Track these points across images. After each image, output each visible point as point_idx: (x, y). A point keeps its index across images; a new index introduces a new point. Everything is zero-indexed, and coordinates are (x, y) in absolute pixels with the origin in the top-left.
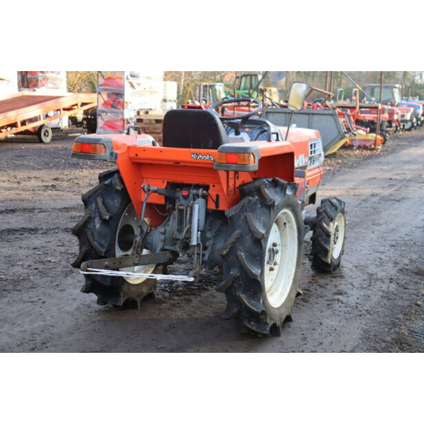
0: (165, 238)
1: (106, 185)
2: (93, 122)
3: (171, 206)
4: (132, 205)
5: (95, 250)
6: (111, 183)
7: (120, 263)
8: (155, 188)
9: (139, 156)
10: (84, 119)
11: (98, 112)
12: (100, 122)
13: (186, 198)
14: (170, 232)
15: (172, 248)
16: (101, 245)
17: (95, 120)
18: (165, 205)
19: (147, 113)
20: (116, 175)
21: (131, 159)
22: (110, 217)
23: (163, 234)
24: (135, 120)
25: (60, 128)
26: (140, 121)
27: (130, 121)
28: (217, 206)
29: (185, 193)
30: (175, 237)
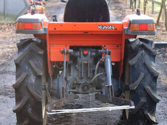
15: (75, 90)
21: (49, 32)
29: (86, 52)
30: (78, 83)
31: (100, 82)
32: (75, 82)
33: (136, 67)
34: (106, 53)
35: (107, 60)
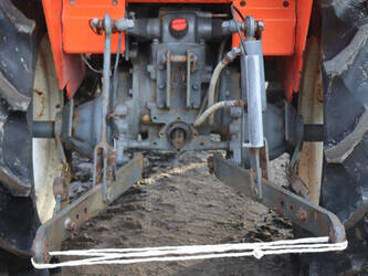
7: (86, 210)
14: (135, 110)
15: (145, 144)
30: (154, 121)
31: (226, 120)
32: (146, 118)
33: (348, 82)
34: (246, 32)
35: (251, 60)
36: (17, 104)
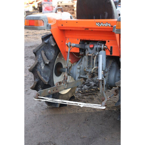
0: (80, 71)
1: (45, 43)
2: (41, 8)
3: (83, 53)
4: (61, 53)
5: (42, 81)
6: (48, 42)
7: (57, 89)
8: (74, 45)
9: (64, 26)
10: (38, 7)
11: (42, 4)
12: (43, 8)
13: (92, 49)
14: (83, 67)
15: (84, 76)
16: (46, 78)
17: (41, 7)
18: (80, 53)
19: (61, 3)
20: (51, 37)
21: (59, 27)
22: (50, 63)
23: (79, 69)
24: (57, 6)
25: (29, 11)
26: (59, 6)
27: (55, 7)
28: (111, 54)
29: (92, 46)
30: (86, 71)
35: (99, 56)
36: (46, 62)
